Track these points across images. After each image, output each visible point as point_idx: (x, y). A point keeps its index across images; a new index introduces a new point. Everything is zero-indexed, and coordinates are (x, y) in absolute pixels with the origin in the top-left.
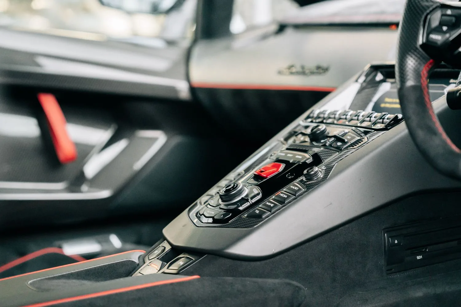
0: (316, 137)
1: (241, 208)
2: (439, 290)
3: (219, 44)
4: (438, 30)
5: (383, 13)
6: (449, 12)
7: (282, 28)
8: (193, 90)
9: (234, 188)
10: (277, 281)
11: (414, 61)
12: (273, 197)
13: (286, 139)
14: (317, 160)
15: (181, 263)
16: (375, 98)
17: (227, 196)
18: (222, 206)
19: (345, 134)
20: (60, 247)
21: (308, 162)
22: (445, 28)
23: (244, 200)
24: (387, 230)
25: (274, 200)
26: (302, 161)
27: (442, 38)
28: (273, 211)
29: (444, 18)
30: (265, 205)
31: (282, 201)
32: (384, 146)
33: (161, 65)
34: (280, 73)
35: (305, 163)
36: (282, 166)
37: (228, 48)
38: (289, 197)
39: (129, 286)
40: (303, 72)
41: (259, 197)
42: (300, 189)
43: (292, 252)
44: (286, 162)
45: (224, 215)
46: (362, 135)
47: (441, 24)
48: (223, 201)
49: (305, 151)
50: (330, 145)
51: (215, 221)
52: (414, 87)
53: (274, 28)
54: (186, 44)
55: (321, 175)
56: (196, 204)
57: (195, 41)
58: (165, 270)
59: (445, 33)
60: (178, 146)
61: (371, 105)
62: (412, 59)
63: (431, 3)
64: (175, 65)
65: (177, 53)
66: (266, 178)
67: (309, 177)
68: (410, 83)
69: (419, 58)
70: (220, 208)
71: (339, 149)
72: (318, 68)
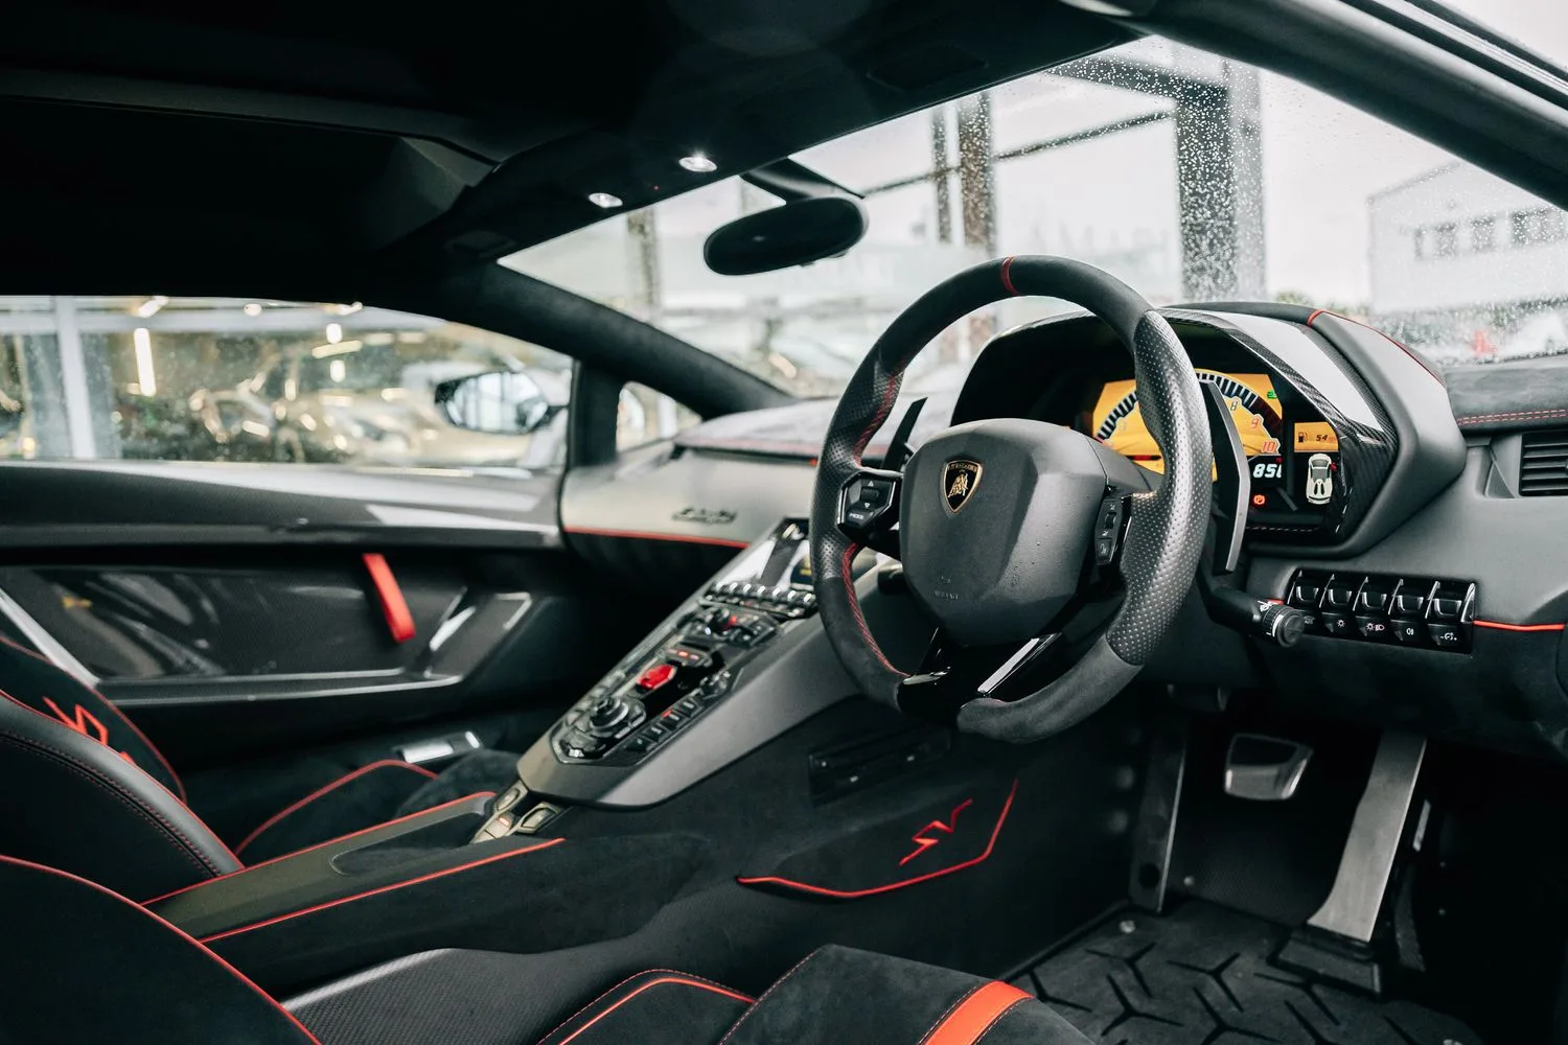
0: (718, 625)
1: (618, 736)
2: (879, 820)
3: (601, 472)
4: (858, 507)
5: (799, 442)
6: (871, 484)
7: (678, 451)
8: (565, 534)
9: (609, 707)
10: (668, 835)
11: (832, 546)
12: (662, 719)
13: (681, 625)
14: (718, 662)
15: (538, 818)
16: (794, 562)
17: (600, 719)
18: (595, 733)
19: (754, 624)
20: (401, 756)
21: (707, 664)
22: (867, 505)
23: (622, 724)
24: (813, 751)
25: (662, 723)
26: (699, 664)
27: (865, 516)
28: (660, 741)
29: (864, 490)
30: (650, 731)
31: (671, 725)
32: (803, 642)
33: (525, 503)
34: (675, 517)
35: (702, 667)
36: (673, 672)
37: (611, 478)
38: (681, 719)
39: (469, 862)
40: (702, 519)
41: (641, 719)
42: (695, 707)
43: (689, 793)
44: (676, 664)
45: (597, 746)
46: (776, 622)
47: (863, 499)
48: (595, 724)
49: (706, 649)
50: (735, 639)
51: (587, 755)
52: (834, 581)
53: (668, 447)
54: (558, 471)
55: (723, 686)
56: (559, 728)
57: (567, 469)
58: (518, 827)
59: (868, 510)
60: (548, 609)
61: (788, 572)
62: (829, 543)
63: (849, 471)
64: (543, 502)
65: (545, 486)
66: (651, 689)
67: (708, 689)
68: (829, 575)
69: (837, 542)
70: (592, 736)
71: (746, 645)
72: (723, 514)
